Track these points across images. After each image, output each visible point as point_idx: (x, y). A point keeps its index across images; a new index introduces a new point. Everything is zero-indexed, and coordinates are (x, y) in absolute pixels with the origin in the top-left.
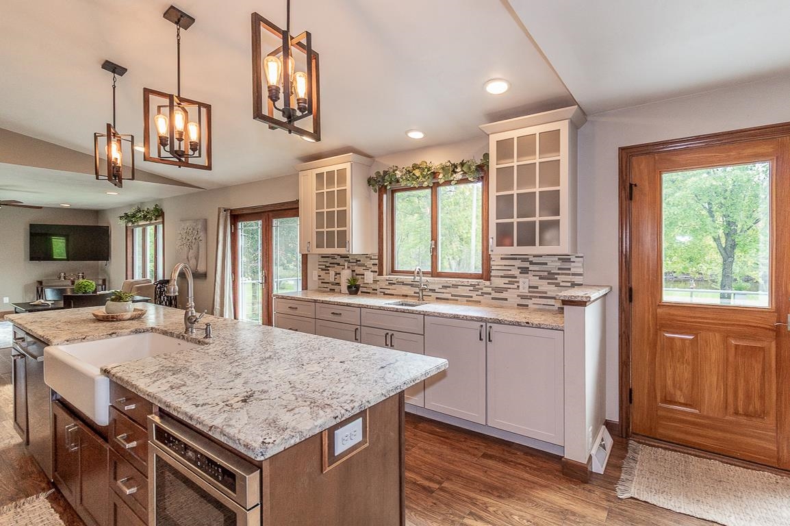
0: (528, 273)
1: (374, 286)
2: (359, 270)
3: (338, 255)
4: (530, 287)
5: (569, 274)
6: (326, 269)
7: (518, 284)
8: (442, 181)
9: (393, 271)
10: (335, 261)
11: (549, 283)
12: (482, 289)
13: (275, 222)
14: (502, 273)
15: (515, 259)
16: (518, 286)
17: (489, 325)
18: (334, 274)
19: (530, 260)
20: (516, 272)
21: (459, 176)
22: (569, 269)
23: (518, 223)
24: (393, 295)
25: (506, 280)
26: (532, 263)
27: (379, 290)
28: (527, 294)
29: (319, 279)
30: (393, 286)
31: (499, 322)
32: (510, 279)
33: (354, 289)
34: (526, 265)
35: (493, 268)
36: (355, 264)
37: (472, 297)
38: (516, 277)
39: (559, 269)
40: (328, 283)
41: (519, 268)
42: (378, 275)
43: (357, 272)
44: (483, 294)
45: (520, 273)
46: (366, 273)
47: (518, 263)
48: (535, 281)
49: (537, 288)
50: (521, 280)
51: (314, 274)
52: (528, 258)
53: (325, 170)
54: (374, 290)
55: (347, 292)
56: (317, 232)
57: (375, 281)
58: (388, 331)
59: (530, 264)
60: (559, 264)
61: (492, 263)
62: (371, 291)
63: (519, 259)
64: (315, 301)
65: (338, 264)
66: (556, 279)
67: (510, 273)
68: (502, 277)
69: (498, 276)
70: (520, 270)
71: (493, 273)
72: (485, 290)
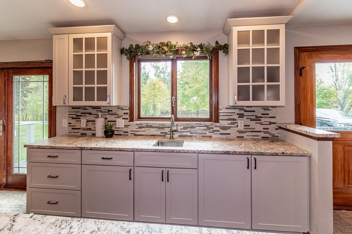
0: (243, 117)
1: (125, 130)
2: (110, 118)
3: (90, 107)
4: (245, 126)
5: (267, 117)
6: (78, 118)
7: (237, 124)
8: (185, 56)
9: (139, 118)
10: (87, 111)
11: (256, 123)
12: (213, 128)
13: (16, 78)
14: (226, 118)
15: (235, 109)
16: (237, 126)
17: (253, 157)
18: (85, 121)
19: (245, 109)
20: (236, 117)
21: (197, 54)
22: (268, 114)
23: (253, 86)
24: (142, 135)
25: (230, 122)
26: (245, 111)
27: (130, 132)
28: (243, 130)
29: (69, 126)
30: (143, 129)
31: (262, 154)
32: (232, 121)
33: (109, 133)
34: (242, 112)
35: (220, 114)
36: (107, 113)
37: (206, 134)
38: (235, 120)
39: (262, 114)
40: (79, 129)
41: (238, 114)
42: (129, 121)
43: (109, 119)
44: (213, 131)
45: (239, 117)
46: (118, 120)
47: (237, 111)
48: (249, 122)
49: (249, 126)
50: (239, 122)
51: (63, 122)
52: (243, 108)
53: (84, 36)
54: (124, 132)
55: (103, 135)
56: (73, 87)
57: (126, 126)
58: (163, 169)
59: (245, 112)
60: (263, 111)
61: (220, 111)
62: (123, 133)
63: (238, 109)
64: (82, 149)
65: (90, 114)
66: (260, 120)
67: (232, 117)
68: (226, 120)
69: (224, 120)
70: (238, 116)
71: (220, 118)
72: (215, 129)
